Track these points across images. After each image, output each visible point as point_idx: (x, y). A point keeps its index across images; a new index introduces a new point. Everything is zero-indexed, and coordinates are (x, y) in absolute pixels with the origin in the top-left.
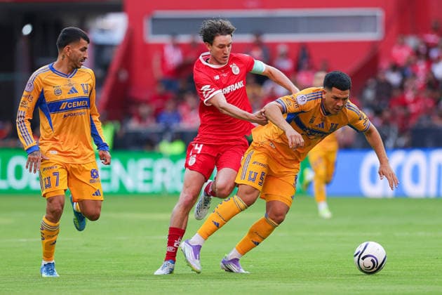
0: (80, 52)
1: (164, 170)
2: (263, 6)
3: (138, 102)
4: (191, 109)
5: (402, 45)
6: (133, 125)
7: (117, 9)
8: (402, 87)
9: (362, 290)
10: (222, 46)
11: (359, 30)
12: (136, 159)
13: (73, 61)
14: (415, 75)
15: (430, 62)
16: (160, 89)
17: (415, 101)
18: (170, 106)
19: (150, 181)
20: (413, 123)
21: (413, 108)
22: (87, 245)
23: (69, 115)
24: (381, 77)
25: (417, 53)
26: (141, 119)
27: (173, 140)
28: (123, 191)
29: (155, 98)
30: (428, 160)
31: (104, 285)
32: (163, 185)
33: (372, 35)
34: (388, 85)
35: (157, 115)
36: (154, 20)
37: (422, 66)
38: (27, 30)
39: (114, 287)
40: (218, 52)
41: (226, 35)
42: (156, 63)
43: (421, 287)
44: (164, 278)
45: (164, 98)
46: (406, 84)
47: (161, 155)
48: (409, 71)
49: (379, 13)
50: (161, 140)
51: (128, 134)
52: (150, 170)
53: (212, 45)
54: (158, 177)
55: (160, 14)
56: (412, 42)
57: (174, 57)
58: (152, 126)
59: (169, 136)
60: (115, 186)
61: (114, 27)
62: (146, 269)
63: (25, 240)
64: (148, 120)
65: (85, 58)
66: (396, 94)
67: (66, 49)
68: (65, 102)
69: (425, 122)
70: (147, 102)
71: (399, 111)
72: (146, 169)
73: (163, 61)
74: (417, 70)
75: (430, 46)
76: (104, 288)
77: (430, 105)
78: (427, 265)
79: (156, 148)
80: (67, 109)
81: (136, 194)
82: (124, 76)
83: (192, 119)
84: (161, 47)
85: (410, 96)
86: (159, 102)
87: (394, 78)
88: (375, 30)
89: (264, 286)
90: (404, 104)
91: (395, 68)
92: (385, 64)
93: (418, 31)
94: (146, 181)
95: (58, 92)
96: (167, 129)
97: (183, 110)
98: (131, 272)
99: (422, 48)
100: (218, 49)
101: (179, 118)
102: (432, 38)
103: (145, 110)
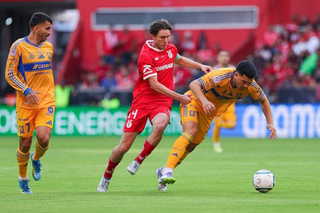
0: (46, 31)
1: (105, 119)
2: (174, 4)
3: (87, 72)
4: (124, 77)
5: (272, 32)
6: (83, 88)
7: (72, 6)
8: (271, 61)
9: (244, 203)
10: (163, 37)
11: (241, 21)
12: (86, 112)
13: (41, 36)
14: (280, 53)
15: (291, 43)
16: (102, 63)
17: (281, 71)
18: (109, 74)
19: (95, 127)
20: (279, 86)
21: (279, 76)
22: (51, 172)
23: (39, 73)
24: (257, 54)
25: (282, 37)
26: (89, 83)
27: (111, 98)
28: (76, 134)
29: (99, 69)
30: (290, 112)
31: (64, 199)
32: (104, 129)
33: (250, 24)
34: (261, 59)
35: (100, 81)
36: (98, 15)
37: (285, 46)
38: (9, 21)
39: (70, 201)
40: (160, 41)
41: (166, 29)
42: (99, 45)
43: (284, 200)
44: (105, 195)
45: (105, 69)
46: (274, 59)
47: (103, 109)
48: (276, 49)
49: (255, 9)
50: (103, 98)
51: (80, 94)
52: (95, 119)
53: (156, 35)
54: (101, 124)
55: (102, 10)
56: (278, 29)
57: (112, 40)
58: (96, 89)
59: (108, 95)
60: (70, 130)
61: (70, 20)
62: (93, 188)
63: (8, 168)
64: (94, 85)
65: (49, 34)
66: (268, 66)
67: (35, 28)
68: (37, 64)
69: (287, 85)
70: (93, 72)
71: (270, 78)
72: (92, 119)
73: (104, 43)
74: (282, 49)
75: (291, 32)
76: (63, 201)
77: (291, 73)
78: (288, 185)
79: (99, 104)
80: (37, 69)
81: (85, 135)
82: (77, 53)
83: (124, 83)
84: (103, 33)
85: (277, 67)
86: (101, 71)
87: (266, 55)
88: (252, 21)
89: (175, 200)
90: (273, 72)
91: (267, 47)
92: (259, 45)
93: (283, 22)
94: (92, 127)
95: (32, 57)
96: (107, 90)
97: (118, 77)
98: (82, 190)
99: (285, 33)
100: (160, 39)
101: (116, 83)
102: (292, 27)
103: (91, 77)
